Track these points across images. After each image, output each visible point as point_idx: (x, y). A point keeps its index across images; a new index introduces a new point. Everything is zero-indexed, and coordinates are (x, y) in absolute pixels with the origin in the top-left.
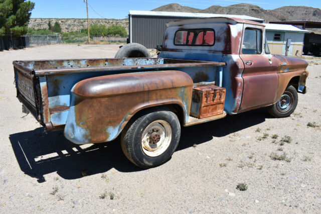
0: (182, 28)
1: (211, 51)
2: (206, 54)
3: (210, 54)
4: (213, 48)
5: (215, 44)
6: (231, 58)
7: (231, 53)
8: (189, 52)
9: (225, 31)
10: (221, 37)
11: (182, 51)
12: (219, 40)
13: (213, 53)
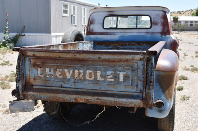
0: (112, 14)
1: (149, 33)
2: (143, 36)
3: (147, 35)
4: (150, 30)
5: (153, 27)
6: (170, 37)
7: (169, 34)
8: (123, 35)
9: (161, 17)
10: (158, 21)
11: (114, 34)
12: (156, 24)
13: (151, 34)
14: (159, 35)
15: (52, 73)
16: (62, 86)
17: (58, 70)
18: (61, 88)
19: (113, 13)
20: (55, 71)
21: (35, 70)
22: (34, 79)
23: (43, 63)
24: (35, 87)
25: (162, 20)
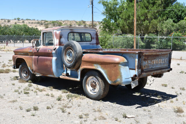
1: (91, 44)
12: (93, 38)
14: (95, 45)
15: (150, 62)
16: (152, 68)
17: (152, 61)
18: (152, 69)
19: (73, 31)
20: (151, 61)
21: (145, 62)
22: (144, 67)
23: (148, 58)
24: (144, 71)
25: (96, 36)
